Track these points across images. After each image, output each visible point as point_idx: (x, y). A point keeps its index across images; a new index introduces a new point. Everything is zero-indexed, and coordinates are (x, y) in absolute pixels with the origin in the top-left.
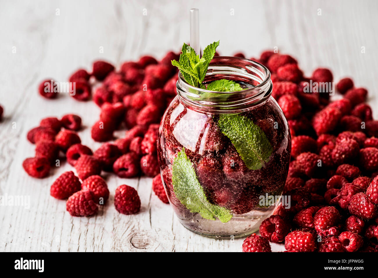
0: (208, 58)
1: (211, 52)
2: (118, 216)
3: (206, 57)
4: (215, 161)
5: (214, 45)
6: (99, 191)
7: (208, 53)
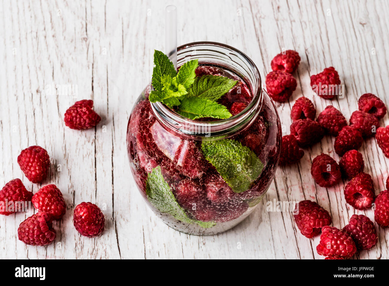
0: (185, 75)
1: (188, 69)
2: (80, 240)
3: (183, 74)
4: (197, 189)
5: (192, 63)
6: (54, 210)
7: (185, 70)
